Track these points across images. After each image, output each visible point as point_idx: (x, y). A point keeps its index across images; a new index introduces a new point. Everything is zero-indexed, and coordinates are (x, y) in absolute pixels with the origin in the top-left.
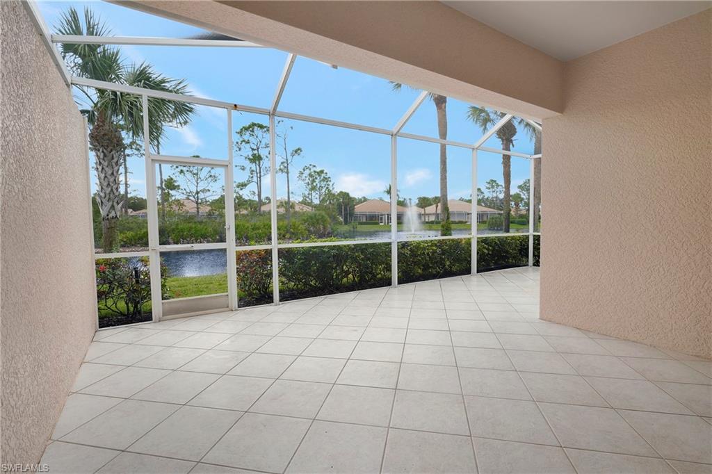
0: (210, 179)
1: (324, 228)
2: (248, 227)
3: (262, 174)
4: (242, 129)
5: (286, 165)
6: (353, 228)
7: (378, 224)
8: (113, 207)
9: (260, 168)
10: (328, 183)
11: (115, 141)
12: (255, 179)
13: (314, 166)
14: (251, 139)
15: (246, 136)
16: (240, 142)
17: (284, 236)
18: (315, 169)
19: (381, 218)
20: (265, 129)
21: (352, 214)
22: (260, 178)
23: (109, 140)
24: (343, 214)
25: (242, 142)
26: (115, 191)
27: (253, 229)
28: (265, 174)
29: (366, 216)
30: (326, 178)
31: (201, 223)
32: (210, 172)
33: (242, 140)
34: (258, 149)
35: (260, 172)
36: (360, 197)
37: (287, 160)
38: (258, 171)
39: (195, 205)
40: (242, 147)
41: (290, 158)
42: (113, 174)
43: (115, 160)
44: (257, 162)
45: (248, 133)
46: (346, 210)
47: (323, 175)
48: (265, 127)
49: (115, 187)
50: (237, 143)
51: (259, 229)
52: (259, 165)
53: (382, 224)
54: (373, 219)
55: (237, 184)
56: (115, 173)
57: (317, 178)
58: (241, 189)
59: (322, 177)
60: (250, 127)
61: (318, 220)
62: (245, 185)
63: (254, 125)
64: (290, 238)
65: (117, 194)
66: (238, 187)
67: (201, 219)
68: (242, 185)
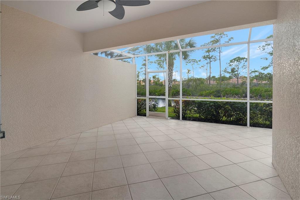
2: (262, 90)
26: (171, 79)
31: (237, 88)
32: (244, 63)
39: (237, 79)
43: (171, 69)
49: (171, 77)
50: (263, 46)
55: (262, 68)
56: (171, 73)
62: (267, 68)
65: (171, 80)
67: (238, 86)
68: (265, 68)
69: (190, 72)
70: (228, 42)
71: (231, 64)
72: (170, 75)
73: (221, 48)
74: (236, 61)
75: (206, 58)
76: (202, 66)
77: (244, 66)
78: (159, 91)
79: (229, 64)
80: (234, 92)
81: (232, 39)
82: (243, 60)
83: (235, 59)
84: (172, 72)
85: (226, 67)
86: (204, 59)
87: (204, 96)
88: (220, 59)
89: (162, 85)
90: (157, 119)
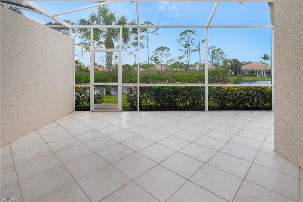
0: (167, 56)
1: (218, 78)
2: (181, 76)
3: (190, 52)
4: (181, 33)
5: (199, 47)
6: (240, 78)
7: (256, 76)
8: (109, 68)
9: (189, 50)
10: (223, 54)
11: (111, 44)
12: (187, 55)
13: (215, 47)
14: (185, 37)
15: (183, 36)
16: (180, 39)
17: (197, 81)
18: (215, 48)
19: (259, 73)
20: (192, 32)
21: (239, 71)
22: (189, 54)
23: (109, 44)
24: (234, 70)
25: (181, 39)
26: (110, 62)
27: (183, 77)
28: (191, 52)
29: (249, 72)
30: (221, 53)
31: (162, 74)
32: (167, 53)
33: (181, 38)
34: (189, 41)
35: (189, 52)
36: (247, 61)
37: (200, 45)
38: (188, 51)
39: (161, 67)
40: (181, 41)
41: (201, 44)
42: (110, 56)
44: (188, 47)
45: (184, 34)
46: (236, 68)
47: (220, 51)
48: (192, 31)
50: (179, 39)
51: (185, 77)
52: (189, 49)
53: (260, 76)
54: (253, 74)
55: (178, 57)
57: (216, 52)
58: (180, 59)
59: (219, 52)
60: (185, 32)
61: (215, 74)
62: (182, 58)
63: (187, 31)
64: (200, 82)
66: (179, 58)
67: (162, 73)
68: (181, 58)
69: (117, 58)
70: (155, 32)
71: (157, 52)
72: (110, 58)
73: (148, 37)
74: (160, 50)
75: (135, 44)
76: (131, 53)
77: (167, 54)
78: (86, 78)
79: (155, 52)
80: (160, 78)
81: (158, 30)
82: (165, 50)
83: (160, 48)
84: (112, 55)
85: (152, 55)
86: (133, 46)
87: (134, 82)
88: (148, 47)
89: (87, 71)
90: (106, 113)
